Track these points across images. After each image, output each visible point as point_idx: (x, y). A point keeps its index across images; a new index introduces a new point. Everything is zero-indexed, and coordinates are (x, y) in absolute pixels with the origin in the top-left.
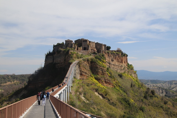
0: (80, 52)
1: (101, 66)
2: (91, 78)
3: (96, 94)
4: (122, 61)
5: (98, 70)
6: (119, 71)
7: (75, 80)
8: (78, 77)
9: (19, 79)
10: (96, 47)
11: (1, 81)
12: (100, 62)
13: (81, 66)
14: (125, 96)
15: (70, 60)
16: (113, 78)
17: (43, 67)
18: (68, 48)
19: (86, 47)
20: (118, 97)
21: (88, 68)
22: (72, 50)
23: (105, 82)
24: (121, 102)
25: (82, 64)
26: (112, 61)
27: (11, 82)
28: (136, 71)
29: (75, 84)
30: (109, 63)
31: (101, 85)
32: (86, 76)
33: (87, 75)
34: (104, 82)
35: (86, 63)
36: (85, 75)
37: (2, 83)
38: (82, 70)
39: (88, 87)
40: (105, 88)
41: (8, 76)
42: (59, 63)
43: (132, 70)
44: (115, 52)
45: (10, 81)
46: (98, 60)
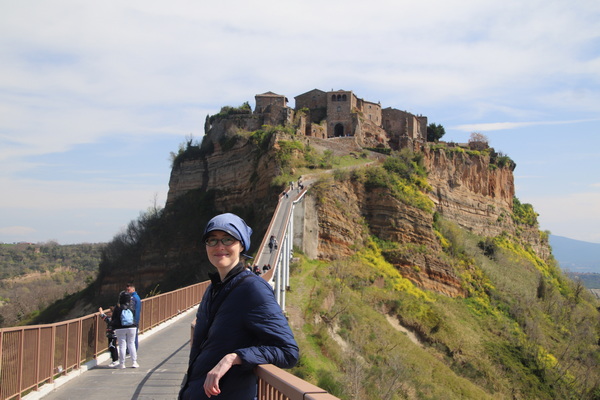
0: (321, 142)
1: (408, 205)
2: (369, 254)
3: (393, 322)
4: (492, 188)
5: (396, 219)
6: (478, 229)
7: (301, 261)
8: (314, 247)
9: (74, 262)
10: (386, 125)
11: (6, 266)
12: (407, 188)
13: (325, 200)
14: (516, 334)
15: (278, 177)
16: (460, 255)
17: (163, 206)
18: (268, 127)
19: (343, 121)
20: (487, 339)
21: (354, 211)
22: (286, 132)
23: (429, 272)
24: (501, 361)
25: (331, 194)
26: (452, 184)
27: (43, 271)
28: (547, 232)
29: (302, 278)
30: (439, 196)
31: (411, 285)
32: (347, 244)
33: (351, 242)
34: (423, 275)
35: (345, 189)
36: (341, 241)
37: (6, 275)
38: (330, 219)
39: (356, 294)
40: (427, 299)
41: (30, 248)
42: (228, 192)
43: (531, 226)
44: (463, 150)
45: (38, 268)
46: (396, 177)
